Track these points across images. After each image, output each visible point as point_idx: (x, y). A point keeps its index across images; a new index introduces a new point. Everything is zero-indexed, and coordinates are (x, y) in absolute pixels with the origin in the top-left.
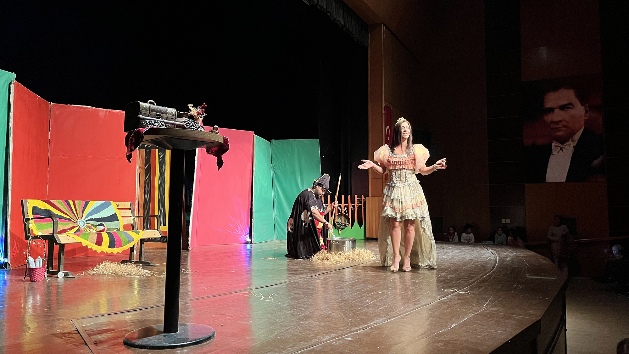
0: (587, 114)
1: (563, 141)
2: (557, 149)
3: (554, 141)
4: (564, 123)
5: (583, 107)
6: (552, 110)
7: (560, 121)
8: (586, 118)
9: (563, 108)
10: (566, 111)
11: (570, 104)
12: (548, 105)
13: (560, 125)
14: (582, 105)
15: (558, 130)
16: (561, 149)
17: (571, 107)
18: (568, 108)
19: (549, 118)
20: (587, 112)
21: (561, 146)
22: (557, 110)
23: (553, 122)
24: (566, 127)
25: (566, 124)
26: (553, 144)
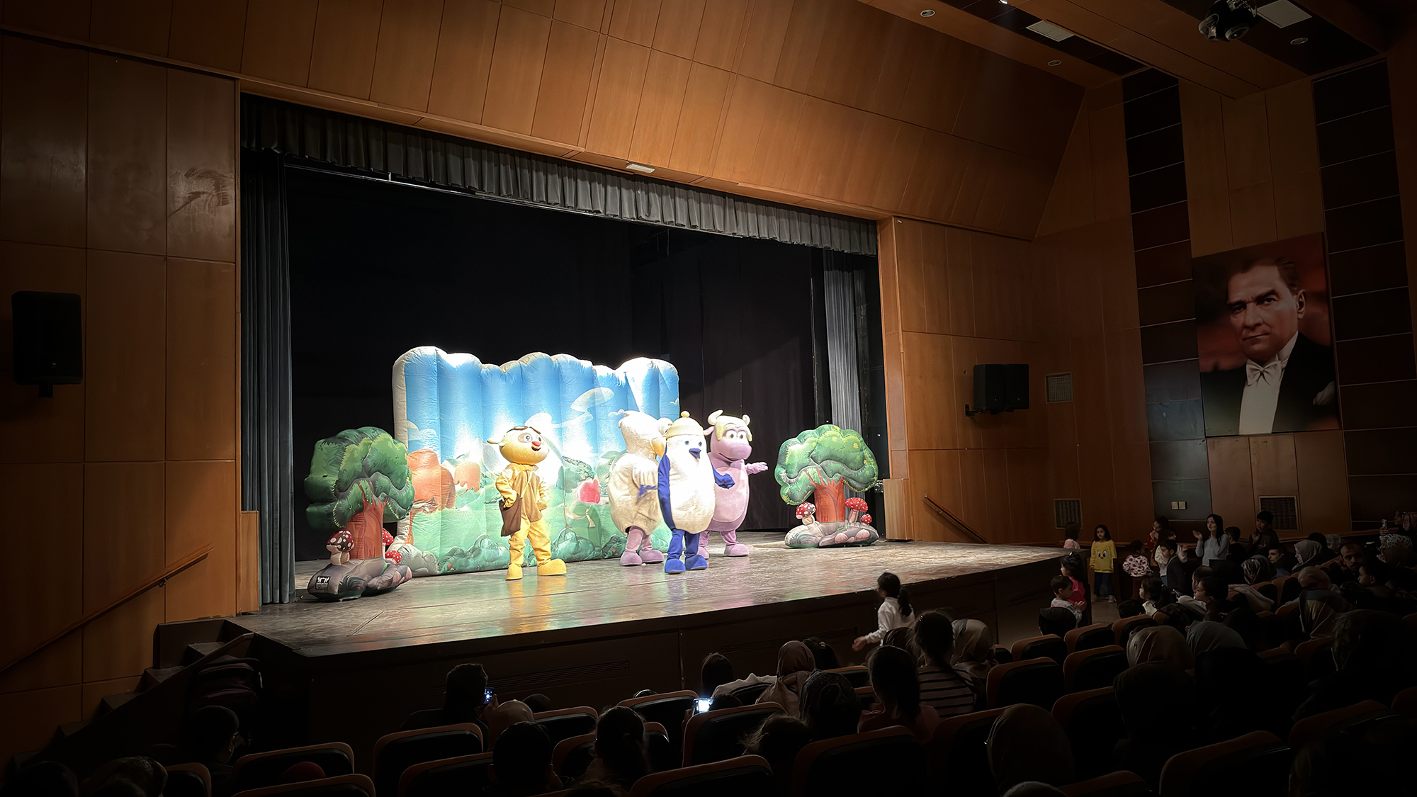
0: (1303, 309)
1: (1263, 359)
2: (1255, 375)
3: (1249, 361)
4: (1264, 327)
5: (1295, 296)
6: (1242, 305)
7: (1258, 325)
8: (1301, 316)
9: (1261, 300)
10: (1267, 305)
11: (1273, 292)
12: (1236, 297)
13: (1258, 332)
14: (1294, 293)
15: (1255, 340)
16: (1262, 374)
17: (1274, 297)
18: (1269, 300)
19: (1238, 319)
20: (1301, 304)
21: (1262, 369)
22: (1251, 306)
23: (1245, 327)
24: (1267, 334)
25: (1268, 329)
26: (1248, 367)
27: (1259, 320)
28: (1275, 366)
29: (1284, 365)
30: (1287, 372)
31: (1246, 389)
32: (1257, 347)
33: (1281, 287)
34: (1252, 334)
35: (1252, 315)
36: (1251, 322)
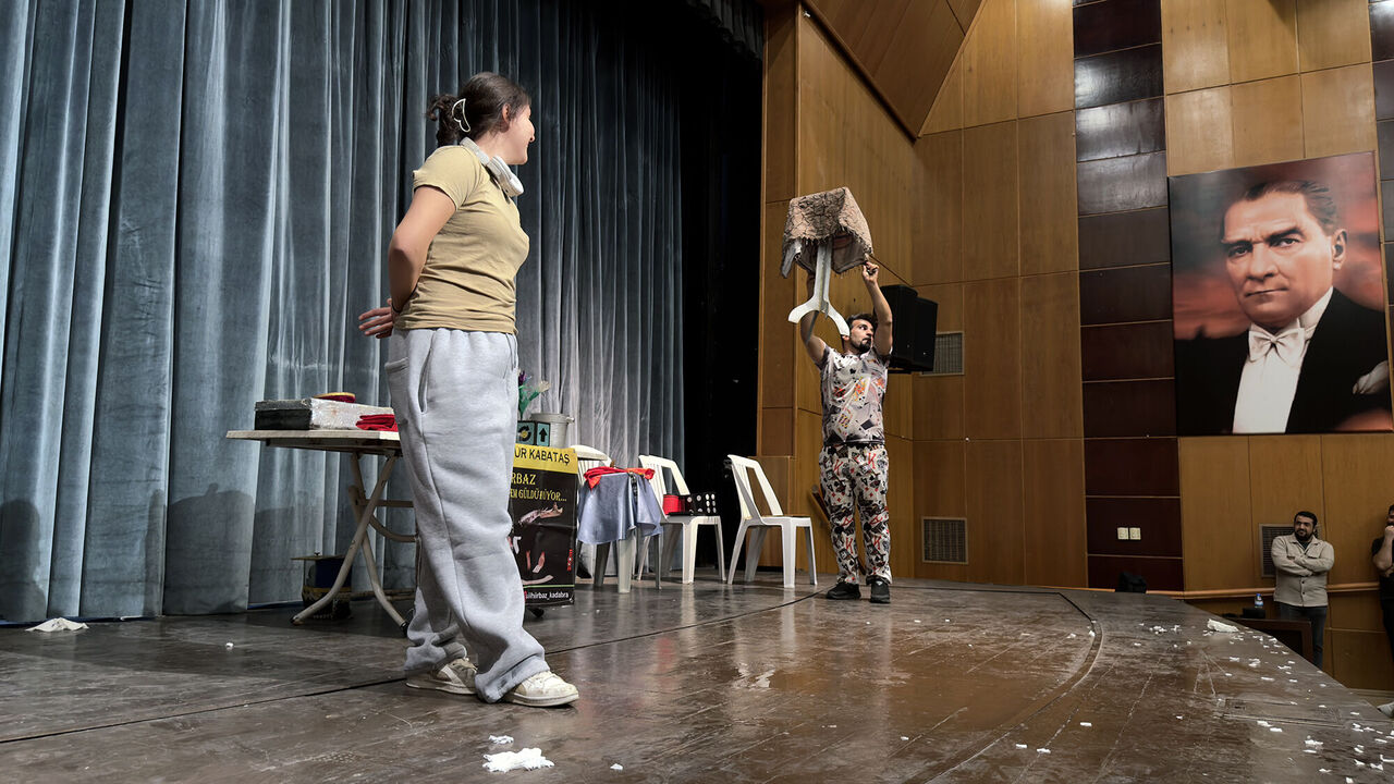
23: (1250, 278)
24: (1284, 289)
25: (1286, 282)
26: (1251, 335)
27: (1271, 269)
28: (1295, 335)
29: (1310, 334)
30: (1314, 346)
31: (1248, 371)
32: (1267, 307)
33: (1310, 224)
34: (1259, 288)
36: (1259, 269)
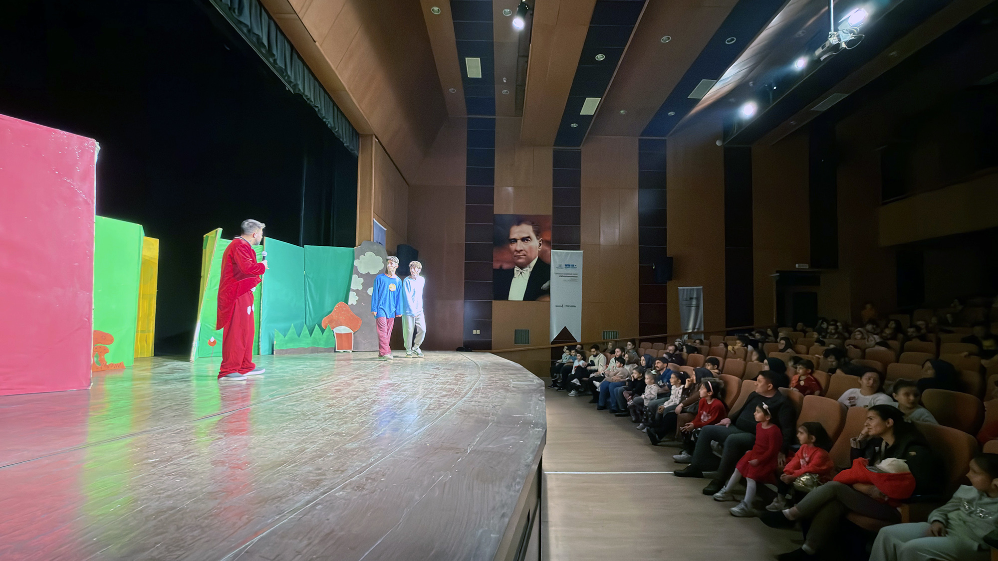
0: (541, 247)
1: (522, 267)
2: (518, 273)
3: (516, 267)
4: (523, 252)
5: (538, 241)
6: (515, 240)
7: (521, 251)
8: (540, 250)
9: (523, 239)
10: (526, 242)
11: (529, 237)
12: (512, 236)
13: (521, 254)
14: (538, 239)
15: (519, 257)
16: (521, 273)
17: (529, 239)
18: (527, 240)
19: (513, 247)
20: (540, 244)
21: (521, 271)
22: (519, 241)
23: (516, 251)
24: (525, 255)
25: (525, 253)
26: (515, 269)
27: (522, 249)
28: (527, 270)
29: (531, 271)
30: (532, 273)
31: (513, 279)
32: (520, 261)
33: (533, 236)
34: (518, 254)
35: (519, 245)
36: (519, 249)
